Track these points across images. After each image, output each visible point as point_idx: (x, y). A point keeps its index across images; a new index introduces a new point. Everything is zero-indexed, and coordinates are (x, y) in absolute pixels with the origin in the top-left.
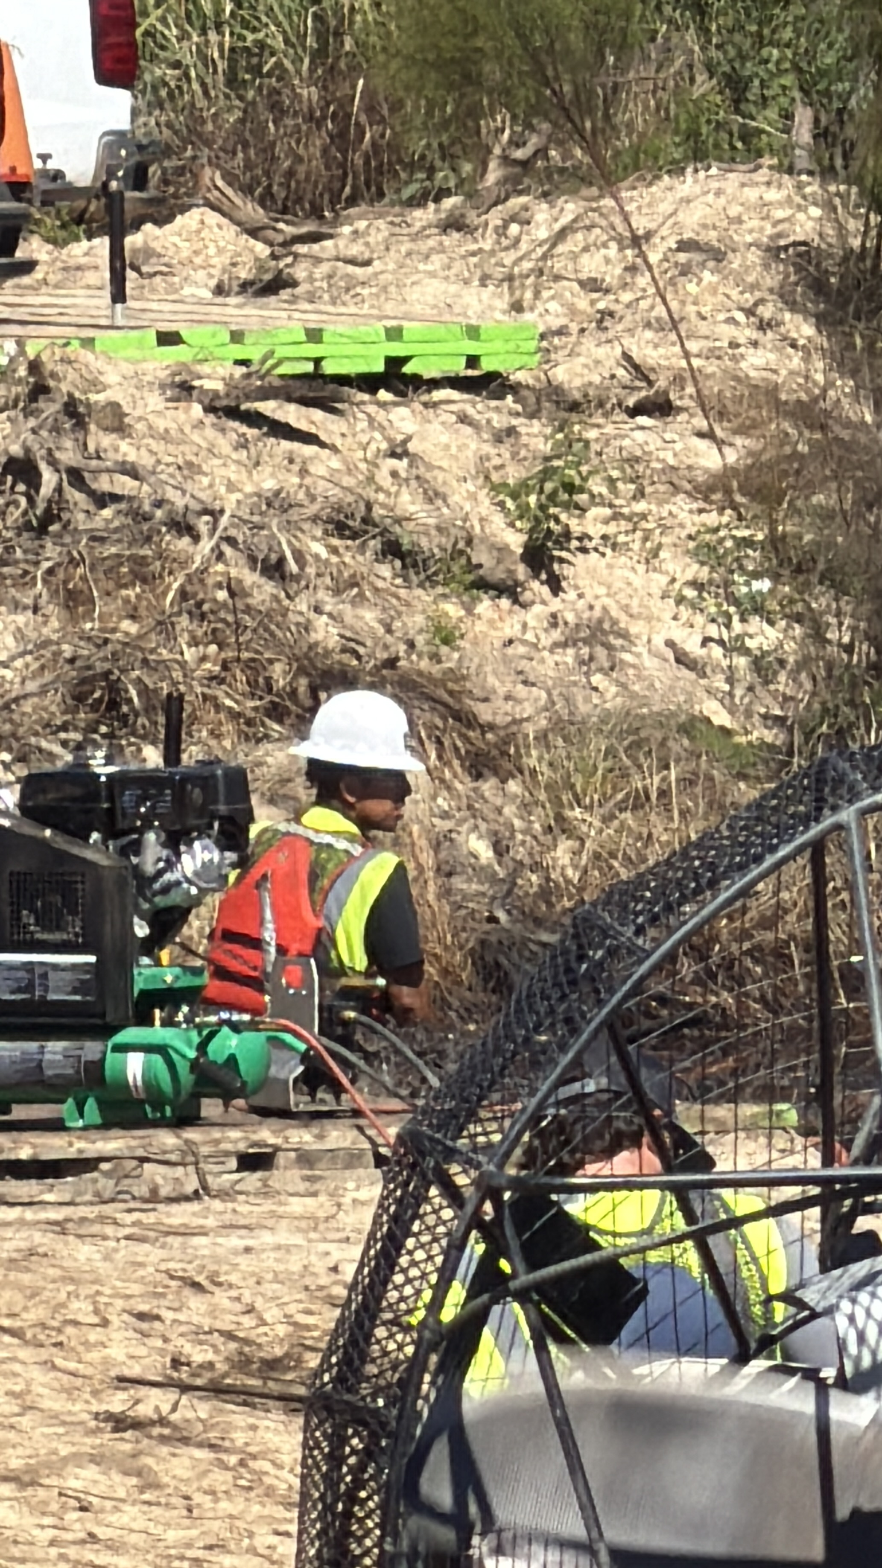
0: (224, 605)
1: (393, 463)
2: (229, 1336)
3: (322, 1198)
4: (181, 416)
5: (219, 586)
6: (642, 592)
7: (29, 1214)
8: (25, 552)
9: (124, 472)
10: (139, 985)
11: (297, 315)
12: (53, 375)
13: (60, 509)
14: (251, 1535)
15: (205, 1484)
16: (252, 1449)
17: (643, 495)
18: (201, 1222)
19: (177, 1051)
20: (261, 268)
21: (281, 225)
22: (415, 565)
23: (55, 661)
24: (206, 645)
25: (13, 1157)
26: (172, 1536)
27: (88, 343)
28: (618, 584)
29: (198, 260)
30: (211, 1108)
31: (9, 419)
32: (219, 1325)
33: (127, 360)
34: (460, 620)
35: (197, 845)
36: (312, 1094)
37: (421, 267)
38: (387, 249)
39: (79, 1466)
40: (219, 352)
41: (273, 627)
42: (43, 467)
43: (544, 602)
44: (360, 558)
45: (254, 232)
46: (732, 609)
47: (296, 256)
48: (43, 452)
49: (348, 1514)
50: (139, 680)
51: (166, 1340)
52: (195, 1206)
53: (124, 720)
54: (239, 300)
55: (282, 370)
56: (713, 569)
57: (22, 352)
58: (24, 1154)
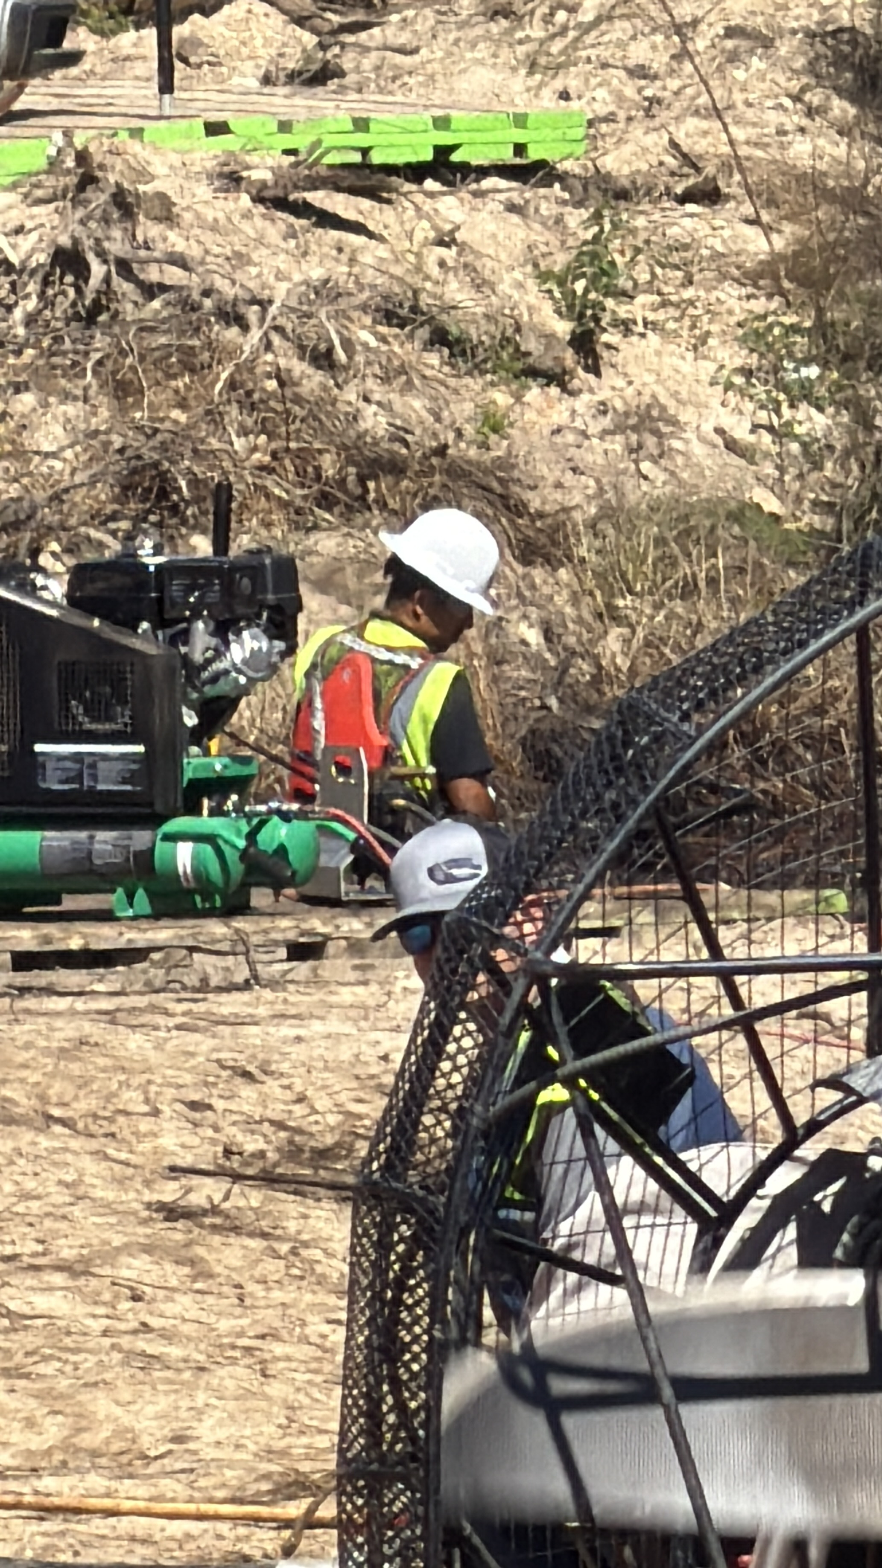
0: (272, 395)
1: (442, 251)
2: (280, 1125)
3: (374, 988)
4: (231, 205)
5: (269, 376)
6: (690, 378)
7: (80, 1004)
8: (74, 342)
9: (173, 263)
10: (189, 774)
11: (344, 105)
12: (102, 167)
13: (109, 300)
14: (304, 1324)
15: (257, 1273)
16: (305, 1237)
17: (691, 283)
18: (250, 1010)
19: (226, 842)
20: (308, 58)
21: (329, 15)
22: (463, 353)
23: (106, 451)
24: (257, 436)
25: (62, 946)
26: (224, 1325)
27: (137, 133)
28: (666, 372)
29: (245, 51)
30: (260, 897)
31: (56, 211)
32: (269, 1114)
33: (174, 151)
34: (510, 408)
35: (246, 634)
36: (361, 882)
37: (469, 55)
38: (434, 37)
39: (130, 1255)
40: (267, 141)
41: (323, 417)
42: (91, 257)
43: (591, 391)
44: (409, 346)
45: (300, 21)
46: (782, 397)
47: (343, 46)
48: (91, 242)
49: (397, 1301)
50: (189, 470)
51: (216, 1129)
52: (245, 996)
53: (175, 509)
54: (286, 90)
55: (328, 160)
56: (762, 356)
57: (70, 144)
58: (75, 944)
